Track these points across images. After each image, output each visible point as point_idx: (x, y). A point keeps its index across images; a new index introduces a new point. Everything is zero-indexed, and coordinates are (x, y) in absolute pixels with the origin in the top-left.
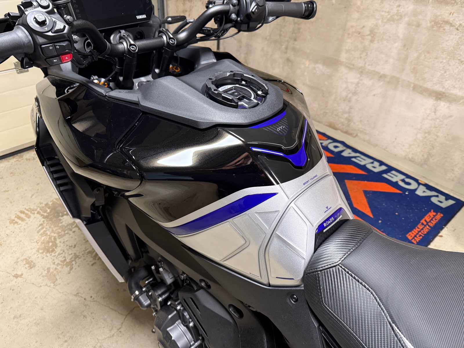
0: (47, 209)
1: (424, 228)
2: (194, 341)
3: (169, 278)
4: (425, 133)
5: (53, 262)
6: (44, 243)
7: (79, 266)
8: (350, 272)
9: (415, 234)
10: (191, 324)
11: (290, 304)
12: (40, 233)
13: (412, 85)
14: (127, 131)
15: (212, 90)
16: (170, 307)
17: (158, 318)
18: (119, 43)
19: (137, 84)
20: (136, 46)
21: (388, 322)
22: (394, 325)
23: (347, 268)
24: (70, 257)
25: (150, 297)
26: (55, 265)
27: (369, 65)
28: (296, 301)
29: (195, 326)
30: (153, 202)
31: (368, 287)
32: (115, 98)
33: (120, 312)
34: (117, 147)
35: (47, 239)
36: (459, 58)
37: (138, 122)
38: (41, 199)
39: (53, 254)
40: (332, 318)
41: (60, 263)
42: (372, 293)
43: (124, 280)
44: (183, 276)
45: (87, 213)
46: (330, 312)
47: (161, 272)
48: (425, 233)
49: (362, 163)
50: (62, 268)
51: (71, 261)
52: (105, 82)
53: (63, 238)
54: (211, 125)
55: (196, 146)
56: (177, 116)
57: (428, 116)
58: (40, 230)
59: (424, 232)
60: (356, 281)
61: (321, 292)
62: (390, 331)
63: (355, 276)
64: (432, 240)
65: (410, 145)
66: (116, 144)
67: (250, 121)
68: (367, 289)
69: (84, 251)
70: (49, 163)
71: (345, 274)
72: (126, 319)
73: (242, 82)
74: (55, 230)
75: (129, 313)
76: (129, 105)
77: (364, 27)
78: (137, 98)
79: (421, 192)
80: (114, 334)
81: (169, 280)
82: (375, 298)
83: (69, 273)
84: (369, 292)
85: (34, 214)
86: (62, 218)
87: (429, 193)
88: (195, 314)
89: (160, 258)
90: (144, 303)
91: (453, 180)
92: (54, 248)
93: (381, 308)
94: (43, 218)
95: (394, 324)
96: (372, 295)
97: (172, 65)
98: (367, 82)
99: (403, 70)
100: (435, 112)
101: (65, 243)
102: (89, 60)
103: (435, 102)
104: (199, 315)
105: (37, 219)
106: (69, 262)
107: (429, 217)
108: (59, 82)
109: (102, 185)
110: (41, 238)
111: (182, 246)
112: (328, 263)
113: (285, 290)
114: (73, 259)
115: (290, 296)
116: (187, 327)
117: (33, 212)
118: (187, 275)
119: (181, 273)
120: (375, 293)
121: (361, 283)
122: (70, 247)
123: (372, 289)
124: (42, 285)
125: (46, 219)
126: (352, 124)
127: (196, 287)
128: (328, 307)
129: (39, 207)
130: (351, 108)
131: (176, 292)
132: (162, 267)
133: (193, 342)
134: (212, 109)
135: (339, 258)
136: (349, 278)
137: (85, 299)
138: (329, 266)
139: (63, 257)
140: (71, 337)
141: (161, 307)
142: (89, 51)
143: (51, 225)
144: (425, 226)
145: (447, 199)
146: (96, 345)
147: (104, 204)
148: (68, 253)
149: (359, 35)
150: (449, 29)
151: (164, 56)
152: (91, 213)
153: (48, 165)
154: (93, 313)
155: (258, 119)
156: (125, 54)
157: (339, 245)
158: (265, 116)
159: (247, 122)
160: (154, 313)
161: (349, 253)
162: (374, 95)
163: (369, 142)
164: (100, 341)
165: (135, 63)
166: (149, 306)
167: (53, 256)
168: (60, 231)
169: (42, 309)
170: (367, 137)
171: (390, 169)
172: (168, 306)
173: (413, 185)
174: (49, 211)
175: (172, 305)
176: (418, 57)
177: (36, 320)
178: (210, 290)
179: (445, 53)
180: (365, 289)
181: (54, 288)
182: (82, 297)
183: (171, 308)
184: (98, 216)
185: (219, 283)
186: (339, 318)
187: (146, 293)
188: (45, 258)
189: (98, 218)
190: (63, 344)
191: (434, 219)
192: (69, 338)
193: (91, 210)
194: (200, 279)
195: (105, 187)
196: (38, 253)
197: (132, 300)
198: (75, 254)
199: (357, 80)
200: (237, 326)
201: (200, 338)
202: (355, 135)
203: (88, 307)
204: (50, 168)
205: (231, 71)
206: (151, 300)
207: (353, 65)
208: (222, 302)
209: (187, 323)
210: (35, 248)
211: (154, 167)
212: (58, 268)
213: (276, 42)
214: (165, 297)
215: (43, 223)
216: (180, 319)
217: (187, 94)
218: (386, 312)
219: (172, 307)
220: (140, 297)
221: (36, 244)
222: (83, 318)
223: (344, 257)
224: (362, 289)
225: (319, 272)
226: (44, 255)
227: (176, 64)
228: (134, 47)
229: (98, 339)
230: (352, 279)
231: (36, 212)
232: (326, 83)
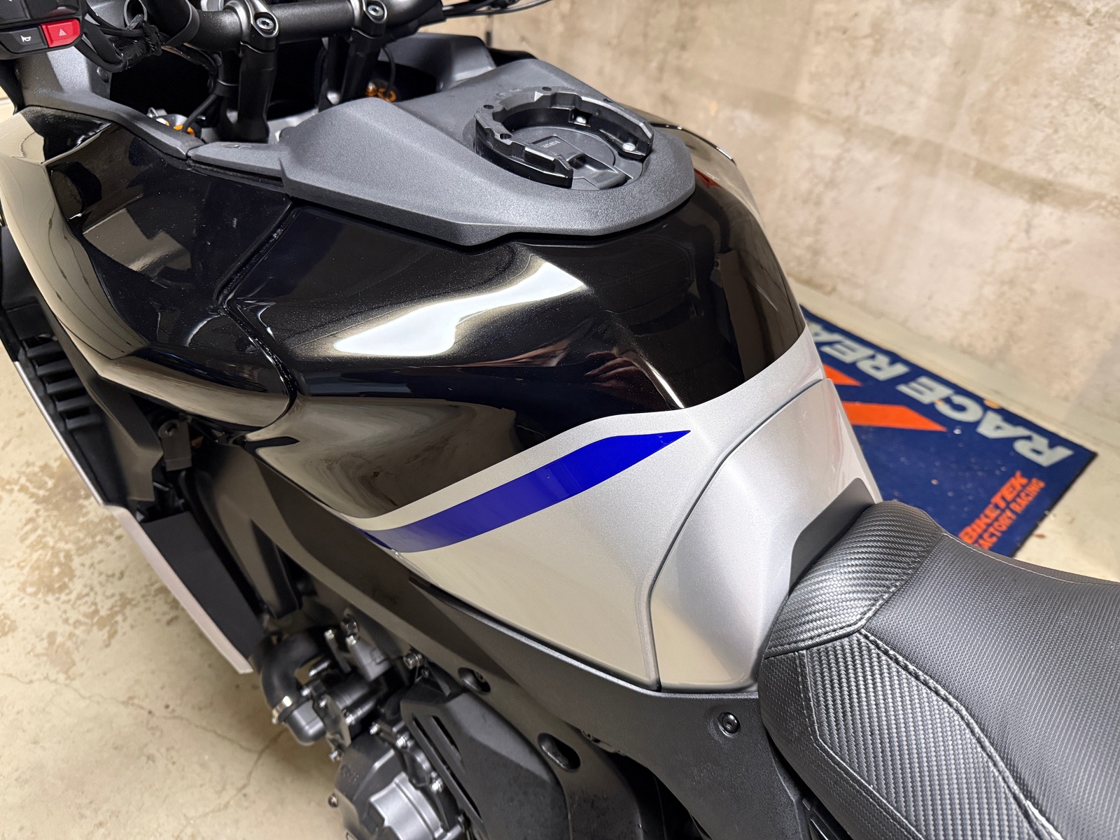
0: (47, 479)
1: (1000, 515)
2: (443, 827)
3: (374, 663)
4: (1003, 283)
5: (64, 616)
6: (38, 568)
7: (132, 627)
8: (891, 652)
9: (979, 531)
10: (436, 786)
11: (716, 737)
12: (28, 542)
13: (973, 164)
14: (249, 254)
15: (496, 137)
16: (377, 739)
17: (345, 770)
18: (224, 9)
19: (277, 134)
20: (272, 20)
21: (1010, 795)
22: (1028, 804)
23: (881, 641)
24: (110, 603)
25: (322, 713)
26: (69, 625)
27: (867, 113)
28: (736, 728)
29: (446, 789)
30: (326, 460)
31: (947, 694)
32: (212, 163)
33: (244, 744)
34: (218, 299)
35: (48, 558)
36: (1091, 96)
37: (279, 230)
38: (30, 454)
39: (63, 597)
40: (845, 780)
41: (83, 619)
42: (957, 711)
43: (253, 668)
44: (413, 660)
45: (145, 492)
46: (838, 764)
47: (352, 646)
48: (1004, 528)
49: (848, 358)
50: (89, 632)
51: (112, 615)
52: (185, 126)
53: (90, 555)
54: (495, 236)
55: (454, 297)
56: (393, 208)
57: (1010, 241)
58: (26, 533)
59: (1000, 526)
60: (909, 677)
61: (809, 708)
62: (1018, 821)
63: (908, 663)
64: (1019, 545)
65: (965, 314)
66: (216, 291)
67: (607, 225)
68: (942, 698)
69: (146, 586)
70: (31, 353)
71: (879, 657)
72: (260, 762)
73: (575, 119)
74: (67, 533)
75: (267, 747)
76: (253, 184)
77: (856, 15)
78: (278, 162)
79: (991, 428)
80: (228, 803)
81: (373, 666)
82: (968, 725)
83: (107, 646)
84: (949, 708)
85: (11, 491)
86: (86, 503)
87: (1009, 431)
88: (446, 758)
89: (347, 612)
90: (307, 728)
91: (1066, 399)
92: (66, 580)
93: (988, 754)
94: (35, 502)
95: (1030, 801)
96: (957, 717)
97: (375, 84)
98: (862, 155)
99: (952, 125)
100: (1027, 232)
101: (94, 568)
102: (136, 50)
103: (1028, 207)
104: (459, 764)
105: (19, 506)
106: (108, 616)
107: (1011, 489)
108: (52, 121)
109: (181, 414)
110: (31, 555)
111: (411, 579)
112: (828, 626)
113: (703, 699)
114: (117, 609)
115: (718, 715)
116: (426, 792)
117: (8, 487)
118: (423, 656)
119: (406, 651)
120: (967, 710)
121: (926, 684)
122: (108, 576)
123: (957, 698)
124: (35, 678)
125: (44, 505)
126: (822, 261)
127: (450, 688)
128: (832, 750)
129: (24, 473)
130: (821, 221)
131: (392, 700)
132: (354, 635)
133: (441, 831)
134: (498, 190)
135: (859, 612)
136: (889, 669)
137: (150, 712)
138: (833, 635)
139: (89, 603)
140: (115, 814)
141: (353, 738)
142: (134, 25)
143: (58, 521)
144: (1003, 511)
145: (1052, 445)
146: (182, 831)
147: (189, 465)
148: (104, 593)
149: (844, 37)
150: (1069, 23)
151: (352, 52)
152: (155, 488)
153: (31, 360)
154: (172, 748)
155: (628, 219)
156: (243, 42)
157: (854, 575)
158: (650, 211)
159: (599, 227)
160: (335, 754)
161: (886, 596)
162: (879, 189)
163: (863, 306)
164: (192, 822)
165: (271, 69)
166: (320, 735)
167: (64, 602)
168: (81, 535)
169: (35, 743)
170: (859, 295)
171: (916, 372)
172: (373, 735)
173: (972, 413)
174: (50, 483)
175: (382, 734)
176: (990, 94)
177: (19, 772)
178: (488, 698)
179: (1056, 82)
180: (937, 700)
181: (66, 685)
182: (142, 708)
183: (380, 742)
184: (177, 499)
185: (514, 678)
186: (864, 780)
187: (310, 703)
188: (43, 606)
189: (176, 504)
190: (92, 833)
191: (1023, 495)
192: (110, 817)
193: (154, 481)
194: (458, 668)
195: (190, 418)
196: (22, 595)
197: (274, 721)
198: (122, 595)
199: (838, 151)
200: (562, 789)
201: (460, 819)
202: (829, 289)
203: (158, 734)
204: (37, 367)
205: (545, 89)
206: (326, 720)
207: (829, 113)
208: (520, 729)
209: (424, 781)
210: (13, 581)
211: (329, 357)
212: (77, 632)
213: (633, 53)
214: (364, 713)
215: (34, 515)
216: (405, 769)
217: (424, 145)
218: (1003, 766)
219: (384, 740)
220: (297, 714)
221: (17, 571)
222: (147, 762)
223: (874, 608)
224: (928, 698)
225: (804, 652)
226: (39, 600)
227: (386, 84)
228: (268, 21)
229: (185, 816)
230: (898, 672)
231: (16, 488)
232: (760, 158)
